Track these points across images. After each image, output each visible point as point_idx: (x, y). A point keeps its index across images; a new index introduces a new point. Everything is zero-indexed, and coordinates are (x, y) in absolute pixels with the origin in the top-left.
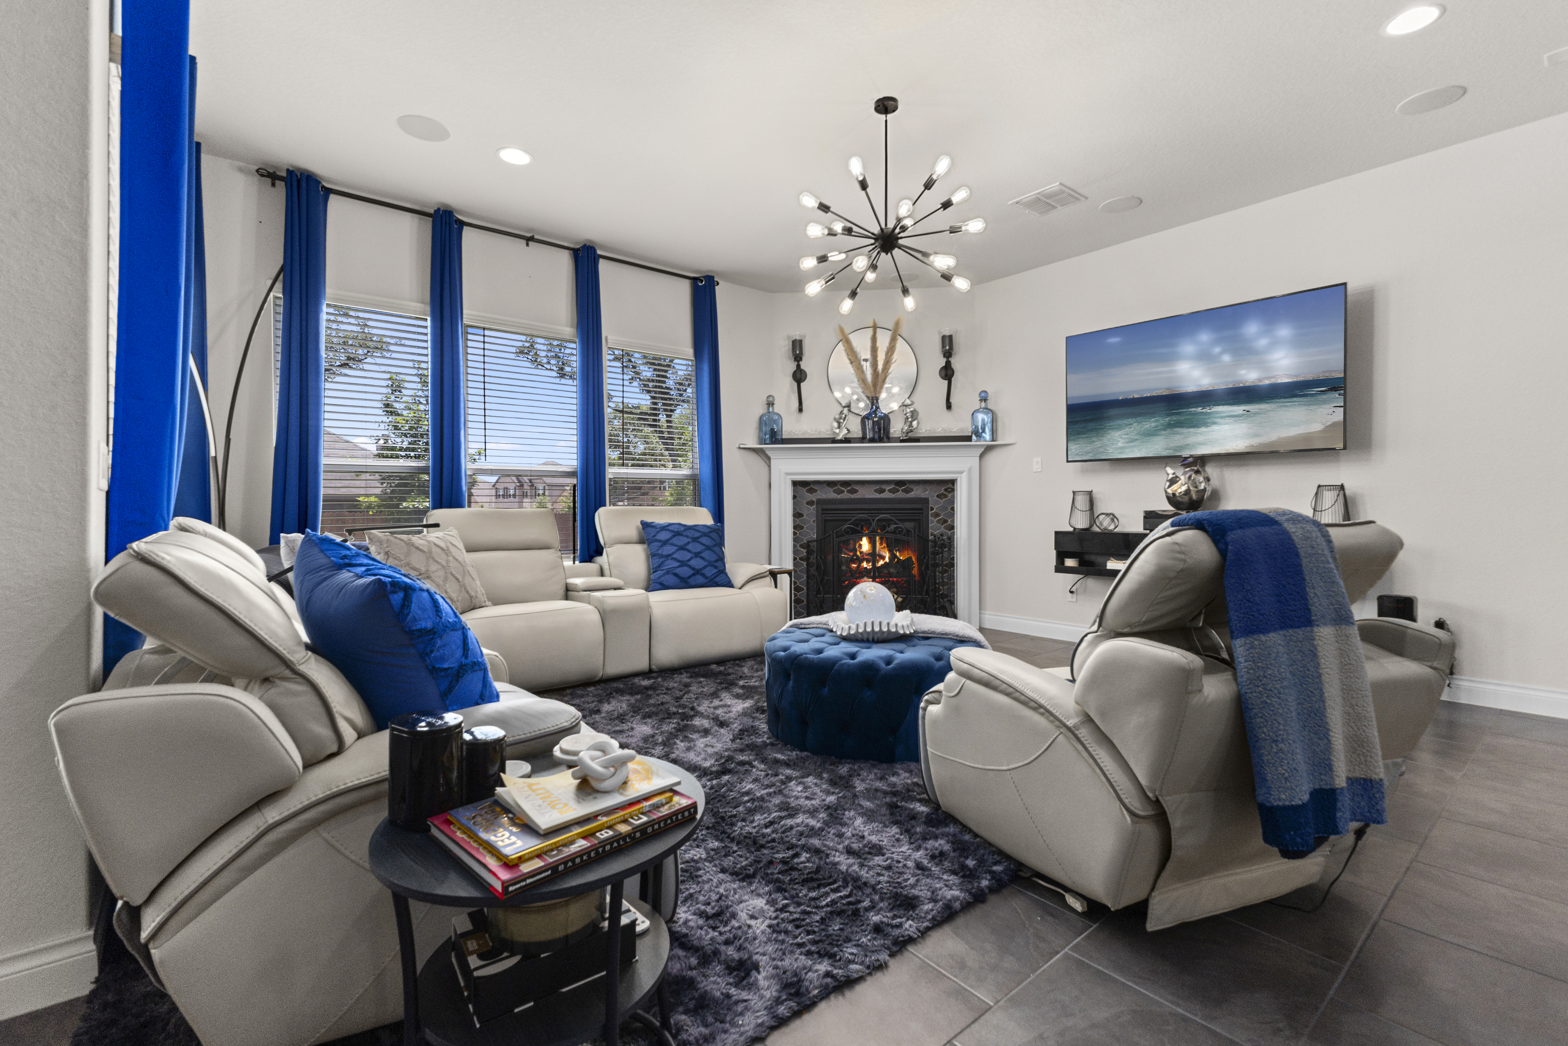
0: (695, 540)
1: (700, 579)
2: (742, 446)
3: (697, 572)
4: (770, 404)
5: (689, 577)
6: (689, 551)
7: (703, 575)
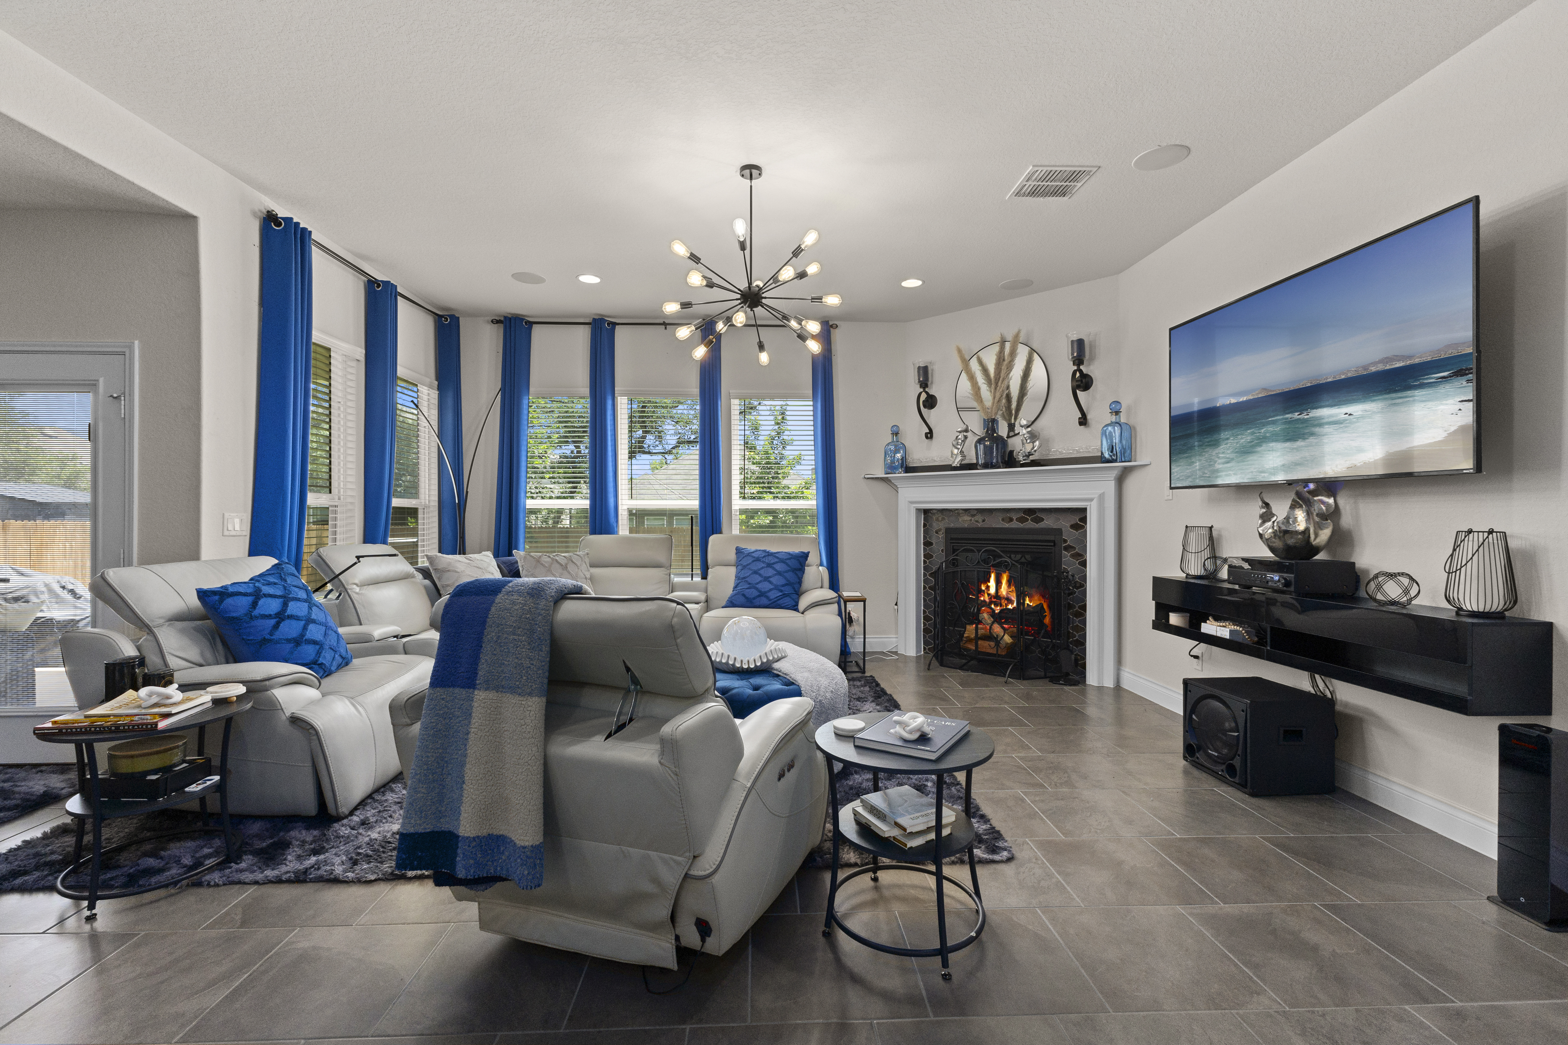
0: (769, 565)
1: (764, 601)
2: (866, 476)
3: (762, 594)
4: (896, 433)
5: (754, 598)
6: (760, 575)
7: (767, 597)
